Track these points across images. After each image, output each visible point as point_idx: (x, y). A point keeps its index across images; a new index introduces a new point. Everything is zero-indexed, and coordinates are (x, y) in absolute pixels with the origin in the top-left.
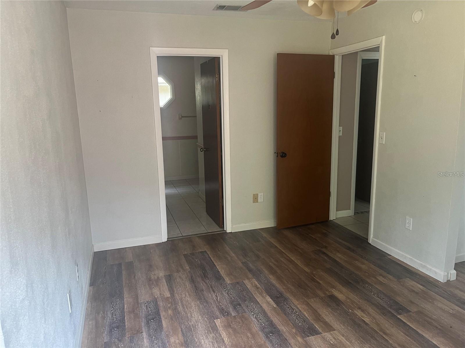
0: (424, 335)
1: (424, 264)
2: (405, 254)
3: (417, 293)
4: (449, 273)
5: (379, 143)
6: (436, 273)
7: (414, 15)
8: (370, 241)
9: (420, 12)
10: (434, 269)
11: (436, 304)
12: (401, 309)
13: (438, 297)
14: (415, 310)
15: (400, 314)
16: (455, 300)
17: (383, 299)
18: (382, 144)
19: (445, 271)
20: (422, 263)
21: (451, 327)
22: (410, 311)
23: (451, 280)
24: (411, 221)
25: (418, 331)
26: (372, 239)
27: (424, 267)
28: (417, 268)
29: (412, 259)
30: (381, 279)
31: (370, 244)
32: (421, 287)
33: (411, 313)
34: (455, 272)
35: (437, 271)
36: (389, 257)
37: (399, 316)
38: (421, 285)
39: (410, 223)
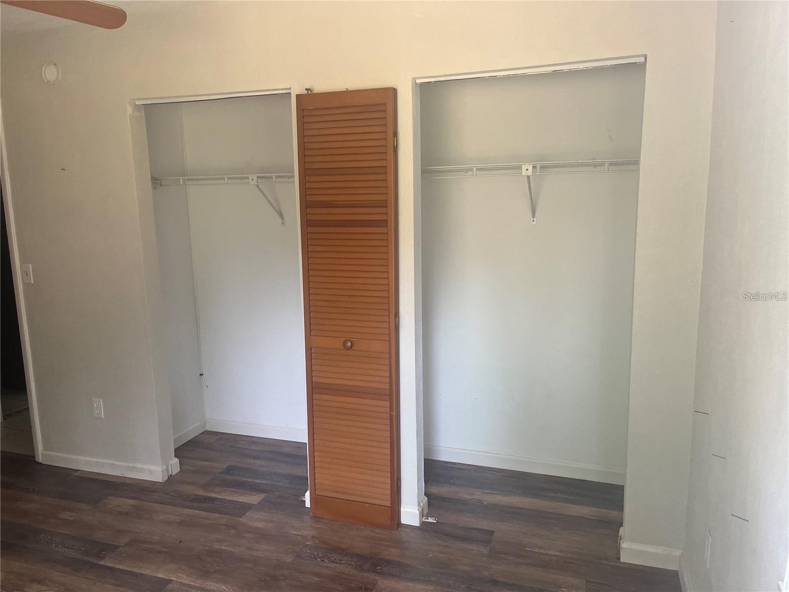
0: (144, 572)
1: (131, 465)
2: (101, 460)
3: (127, 514)
4: (169, 465)
5: (24, 284)
6: (151, 472)
7: (45, 71)
8: (40, 458)
9: (53, 67)
10: (146, 467)
11: (156, 518)
12: (105, 549)
13: (157, 506)
14: (126, 540)
15: (102, 558)
16: (182, 502)
17: (73, 546)
18: (28, 284)
19: (162, 465)
20: (128, 464)
21: (180, 542)
22: (117, 547)
23: (173, 474)
24: (100, 404)
25: (135, 570)
26: (42, 454)
27: (133, 469)
28: (122, 476)
29: (113, 464)
30: (66, 515)
31: (41, 463)
32: (131, 502)
33: (120, 548)
34: (177, 460)
35: (152, 468)
36: (76, 474)
37: (102, 563)
38: (132, 498)
39: (100, 408)
